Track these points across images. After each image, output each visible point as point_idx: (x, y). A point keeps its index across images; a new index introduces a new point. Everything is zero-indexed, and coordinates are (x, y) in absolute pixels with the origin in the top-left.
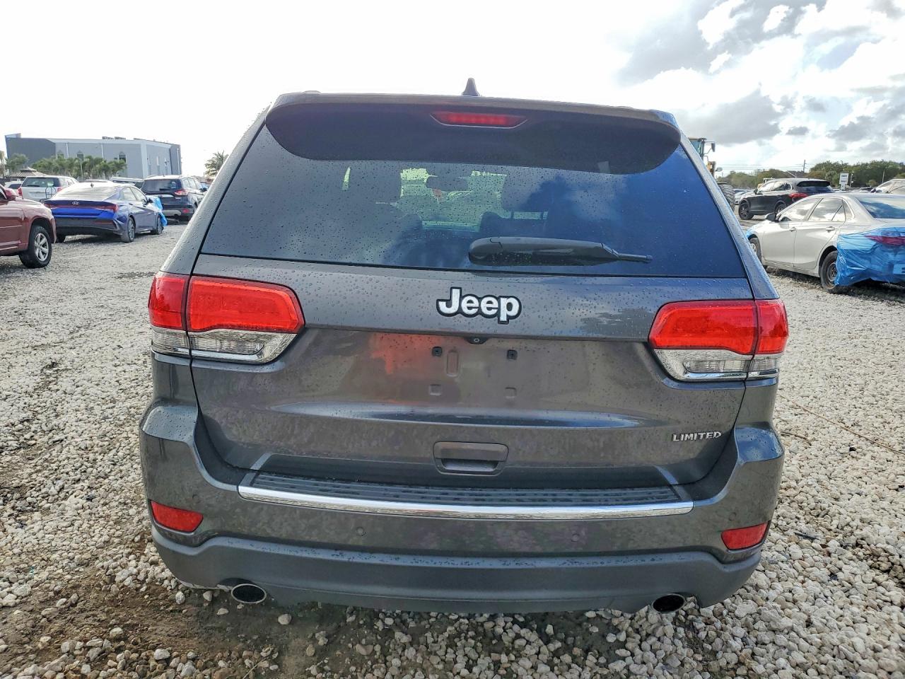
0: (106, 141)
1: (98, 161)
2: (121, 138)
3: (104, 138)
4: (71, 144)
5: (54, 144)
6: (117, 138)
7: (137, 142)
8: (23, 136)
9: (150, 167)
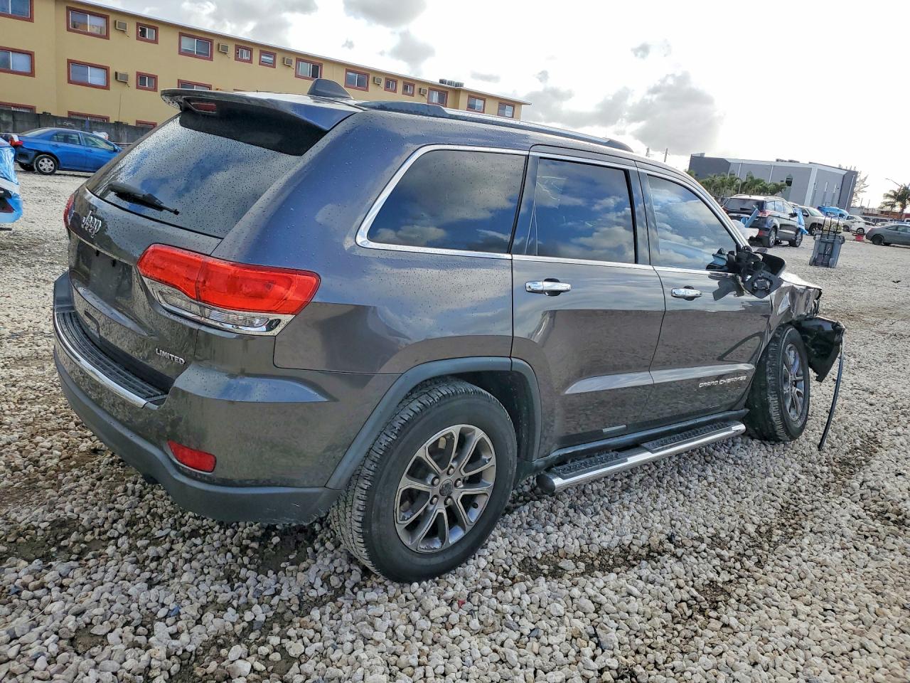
0: (780, 164)
1: (758, 182)
2: (795, 162)
3: (777, 160)
4: (743, 165)
5: (730, 164)
6: (791, 161)
7: (810, 166)
8: (706, 155)
9: (815, 192)
